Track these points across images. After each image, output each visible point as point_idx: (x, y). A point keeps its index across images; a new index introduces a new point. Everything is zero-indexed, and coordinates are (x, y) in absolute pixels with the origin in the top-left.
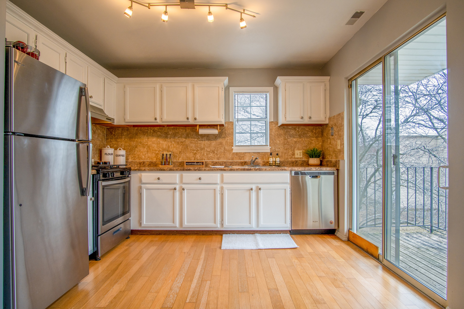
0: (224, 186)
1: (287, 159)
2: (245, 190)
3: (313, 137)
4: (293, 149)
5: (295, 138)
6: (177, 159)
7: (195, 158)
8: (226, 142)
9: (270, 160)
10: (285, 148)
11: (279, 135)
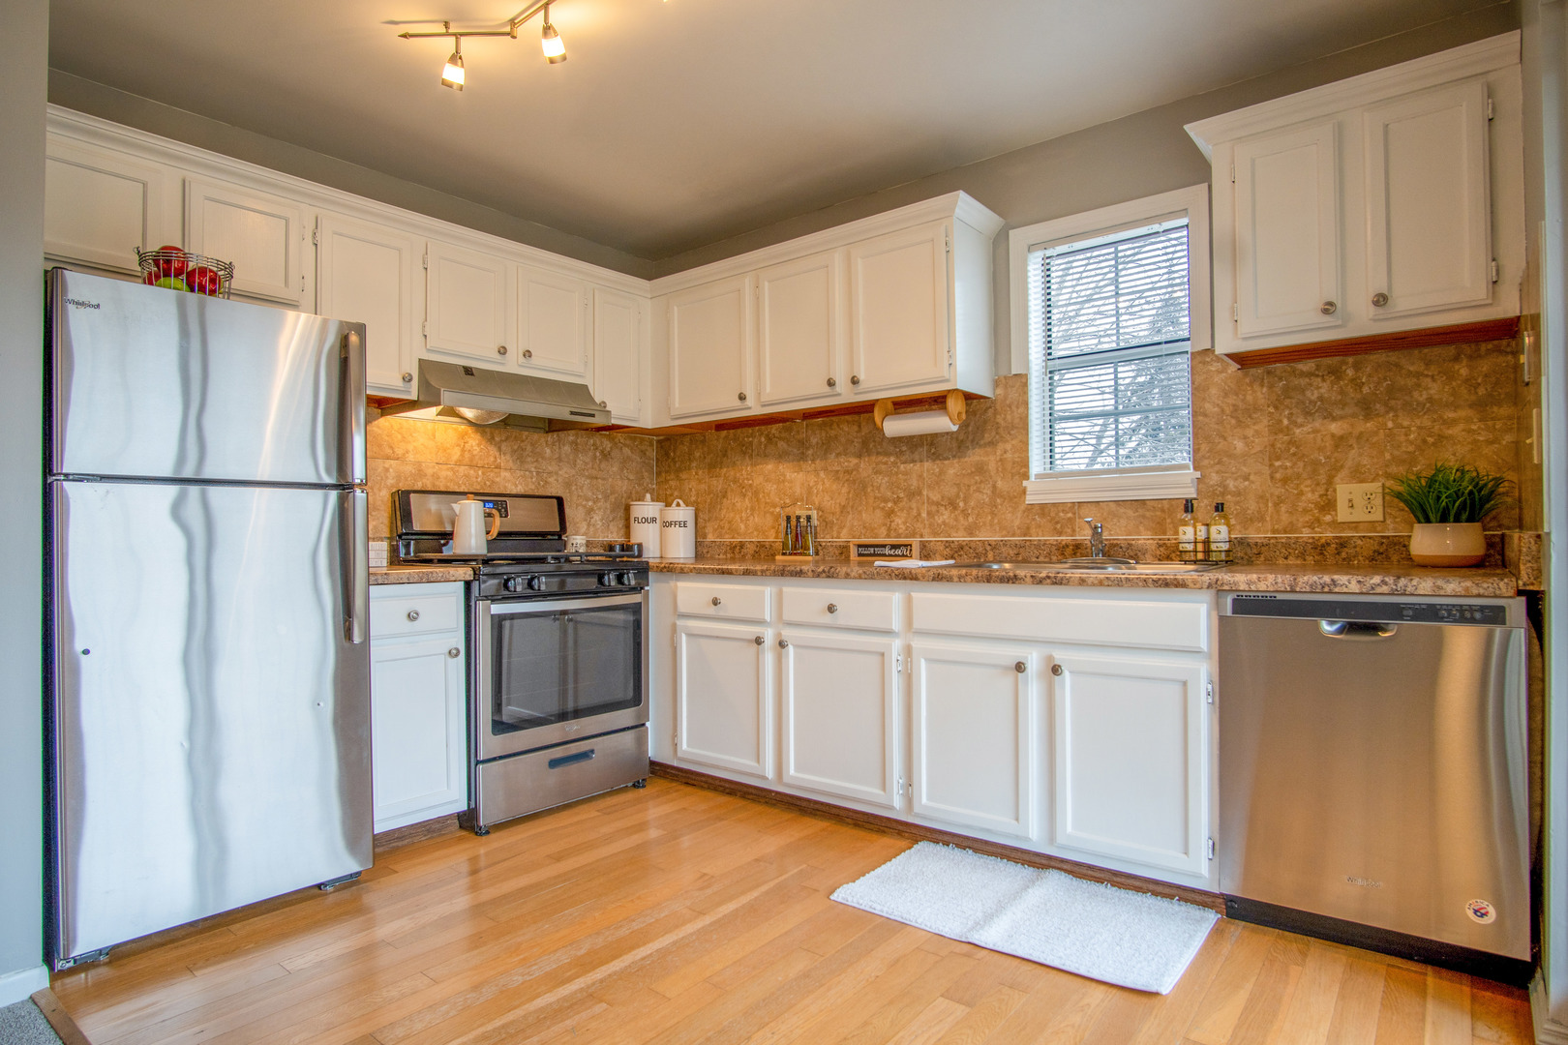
0: (918, 644)
1: (1291, 528)
2: (995, 666)
3: (1456, 408)
4: (1323, 478)
5: (1334, 419)
6: (835, 534)
7: (889, 530)
8: (1001, 460)
9: (1182, 537)
10: (1278, 476)
11: (1243, 415)
